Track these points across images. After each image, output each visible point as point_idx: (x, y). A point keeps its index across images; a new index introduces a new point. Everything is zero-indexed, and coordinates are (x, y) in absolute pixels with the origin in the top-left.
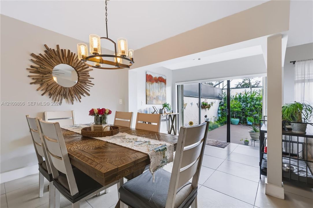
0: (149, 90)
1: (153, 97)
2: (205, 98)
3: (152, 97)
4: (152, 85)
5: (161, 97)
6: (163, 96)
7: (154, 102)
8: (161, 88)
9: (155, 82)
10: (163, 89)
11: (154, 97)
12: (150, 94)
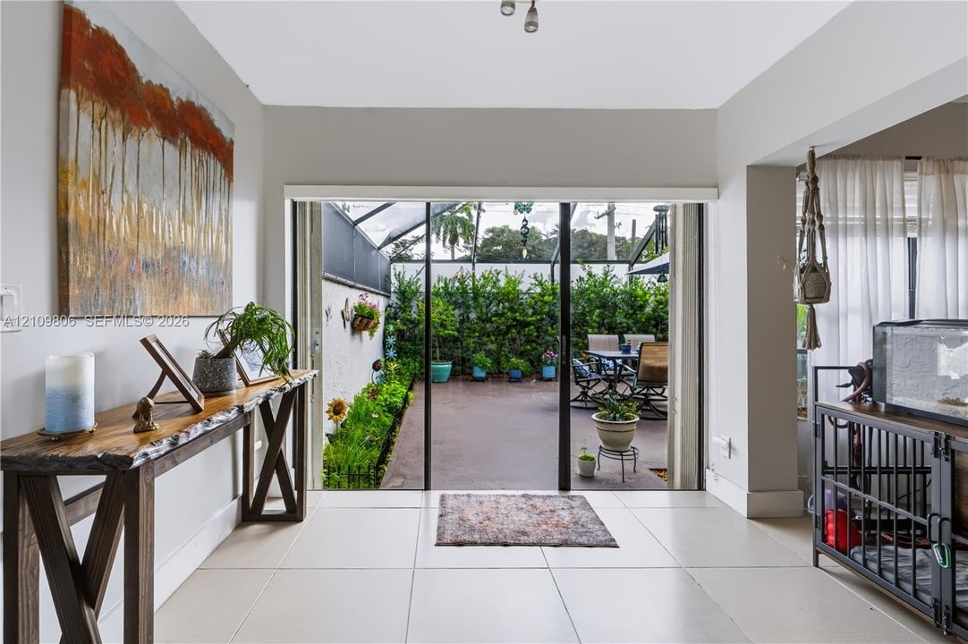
0: (97, 178)
1: (133, 254)
2: (360, 289)
3: (122, 253)
4: (131, 141)
5: (203, 264)
6: (215, 253)
7: (146, 294)
8: (203, 191)
9: (154, 131)
10: (216, 202)
11: (146, 252)
12: (101, 222)
